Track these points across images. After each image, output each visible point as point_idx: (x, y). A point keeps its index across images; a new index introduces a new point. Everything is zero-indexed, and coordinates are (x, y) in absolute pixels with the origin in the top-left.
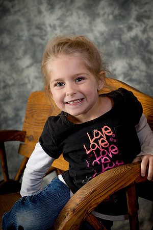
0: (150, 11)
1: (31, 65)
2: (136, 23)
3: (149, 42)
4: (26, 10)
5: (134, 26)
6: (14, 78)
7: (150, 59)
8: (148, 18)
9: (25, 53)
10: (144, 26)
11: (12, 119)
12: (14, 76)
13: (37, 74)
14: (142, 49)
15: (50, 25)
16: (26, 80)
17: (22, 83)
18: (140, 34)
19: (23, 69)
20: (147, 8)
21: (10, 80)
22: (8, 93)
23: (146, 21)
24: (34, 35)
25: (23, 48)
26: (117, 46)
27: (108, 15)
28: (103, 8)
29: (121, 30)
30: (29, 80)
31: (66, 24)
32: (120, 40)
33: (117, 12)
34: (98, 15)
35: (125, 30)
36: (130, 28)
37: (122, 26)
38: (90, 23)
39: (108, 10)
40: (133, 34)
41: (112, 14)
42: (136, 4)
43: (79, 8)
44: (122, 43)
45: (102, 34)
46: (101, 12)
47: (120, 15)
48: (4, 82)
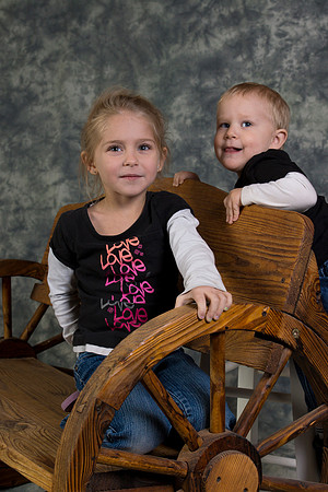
1: (61, 181)
4: (63, 99)
6: (31, 199)
9: (54, 162)
12: (33, 195)
16: (51, 204)
17: (44, 206)
19: (48, 186)
21: (26, 200)
22: (21, 219)
24: (70, 138)
25: (51, 155)
26: (194, 165)
27: (186, 118)
29: (202, 141)
30: (55, 203)
32: (199, 156)
33: (198, 115)
37: (204, 136)
39: (186, 111)
41: (191, 117)
44: (202, 162)
46: (176, 114)
47: (202, 120)
48: (17, 203)
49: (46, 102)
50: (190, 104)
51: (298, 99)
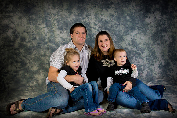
0: (90, 14)
1: (46, 27)
2: (86, 17)
3: (90, 24)
4: (44, 7)
5: (85, 18)
6: (37, 32)
7: (90, 29)
8: (90, 16)
9: (43, 22)
10: (88, 18)
11: (36, 47)
12: (37, 31)
13: (48, 31)
14: (87, 26)
15: (53, 14)
16: (43, 33)
17: (41, 33)
18: (87, 21)
19: (41, 28)
20: (89, 12)
21: (35, 32)
22: (35, 37)
23: (89, 17)
24: (47, 17)
25: (41, 21)
28: (74, 11)
29: (80, 18)
31: (60, 14)
33: (79, 13)
34: (72, 12)
35: (82, 19)
36: (83, 19)
38: (69, 15)
39: (76, 11)
40: (84, 20)
41: (77, 13)
42: (86, 11)
43: (65, 9)
45: (74, 19)
46: (73, 12)
48: (33, 32)
49: (39, 7)
50: (77, 10)
51: (101, 10)
